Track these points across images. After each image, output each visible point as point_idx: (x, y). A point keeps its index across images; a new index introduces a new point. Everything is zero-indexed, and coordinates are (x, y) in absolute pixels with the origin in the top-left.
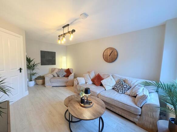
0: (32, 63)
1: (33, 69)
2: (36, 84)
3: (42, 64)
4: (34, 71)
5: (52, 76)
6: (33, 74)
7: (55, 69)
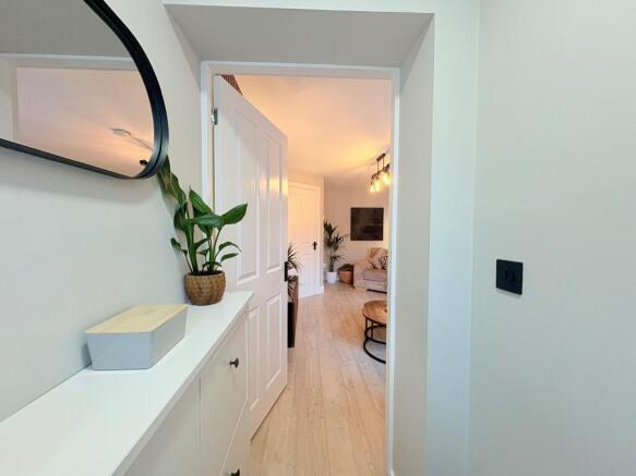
0: (334, 235)
1: (336, 248)
2: (341, 281)
3: (353, 239)
4: (338, 253)
5: (370, 266)
6: (335, 258)
7: (378, 249)
